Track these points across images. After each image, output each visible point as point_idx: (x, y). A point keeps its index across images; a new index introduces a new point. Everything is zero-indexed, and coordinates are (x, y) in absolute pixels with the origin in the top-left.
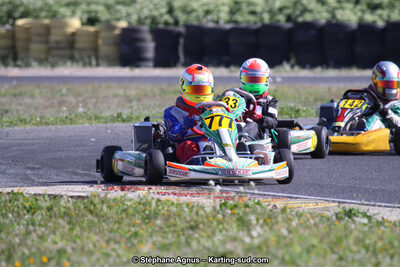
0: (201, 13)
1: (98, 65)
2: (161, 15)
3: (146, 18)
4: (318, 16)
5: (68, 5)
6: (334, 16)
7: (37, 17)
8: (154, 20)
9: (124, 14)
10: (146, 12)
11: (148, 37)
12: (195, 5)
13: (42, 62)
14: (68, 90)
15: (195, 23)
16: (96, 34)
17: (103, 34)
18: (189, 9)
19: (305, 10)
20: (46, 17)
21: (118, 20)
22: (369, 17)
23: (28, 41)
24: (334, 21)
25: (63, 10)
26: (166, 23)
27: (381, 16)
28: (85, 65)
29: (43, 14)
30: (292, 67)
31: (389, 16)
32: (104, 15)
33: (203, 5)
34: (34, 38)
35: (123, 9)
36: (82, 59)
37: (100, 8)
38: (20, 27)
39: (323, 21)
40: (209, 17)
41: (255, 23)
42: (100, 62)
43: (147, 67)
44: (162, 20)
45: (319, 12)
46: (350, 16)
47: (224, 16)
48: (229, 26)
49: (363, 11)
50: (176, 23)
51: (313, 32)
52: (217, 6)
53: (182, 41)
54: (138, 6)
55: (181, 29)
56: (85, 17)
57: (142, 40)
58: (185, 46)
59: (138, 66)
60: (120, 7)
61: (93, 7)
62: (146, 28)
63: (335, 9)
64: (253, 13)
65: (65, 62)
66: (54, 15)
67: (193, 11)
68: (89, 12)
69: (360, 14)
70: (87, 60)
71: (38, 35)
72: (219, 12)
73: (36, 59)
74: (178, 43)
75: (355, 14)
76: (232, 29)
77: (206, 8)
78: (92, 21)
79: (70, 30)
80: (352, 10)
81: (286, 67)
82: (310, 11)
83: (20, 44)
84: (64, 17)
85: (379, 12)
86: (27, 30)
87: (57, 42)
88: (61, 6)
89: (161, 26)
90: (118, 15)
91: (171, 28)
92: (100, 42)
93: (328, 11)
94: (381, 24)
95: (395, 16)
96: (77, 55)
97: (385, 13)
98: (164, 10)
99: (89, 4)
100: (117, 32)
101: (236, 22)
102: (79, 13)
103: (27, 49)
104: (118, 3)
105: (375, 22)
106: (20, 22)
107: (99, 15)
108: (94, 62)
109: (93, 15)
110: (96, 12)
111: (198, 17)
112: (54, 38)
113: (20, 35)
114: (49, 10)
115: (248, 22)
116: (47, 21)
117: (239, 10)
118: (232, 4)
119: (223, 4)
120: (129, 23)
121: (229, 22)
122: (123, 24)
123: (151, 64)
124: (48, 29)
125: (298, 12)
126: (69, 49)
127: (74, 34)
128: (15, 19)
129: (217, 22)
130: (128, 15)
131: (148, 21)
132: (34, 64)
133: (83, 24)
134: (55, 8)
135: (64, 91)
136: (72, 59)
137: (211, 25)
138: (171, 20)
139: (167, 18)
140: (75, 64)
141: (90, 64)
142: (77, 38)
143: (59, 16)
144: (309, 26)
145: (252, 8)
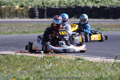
0: (51, 4)
1: (23, 18)
2: (40, 5)
3: (36, 5)
4: (82, 5)
5: (15, 2)
6: (86, 5)
7: (7, 5)
8: (38, 6)
9: (30, 4)
10: (36, 4)
11: (37, 10)
12: (49, 2)
13: (9, 17)
14: (14, 25)
15: (49, 7)
16: (23, 10)
17: (25, 10)
18: (48, 3)
19: (78, 3)
20: (10, 5)
21: (29, 6)
22: (95, 5)
23: (5, 11)
24: (86, 6)
25: (14, 3)
26: (42, 7)
27: (98, 5)
28: (20, 18)
29: (9, 4)
30: (75, 18)
31: (101, 5)
32: (25, 5)
33: (51, 2)
34: (6, 11)
35: (30, 3)
36: (19, 16)
37: (24, 3)
38: (3, 8)
39: (83, 6)
40: (53, 5)
41: (65, 7)
42: (24, 17)
43: (37, 18)
44: (40, 6)
45: (82, 4)
46: (90, 5)
47: (57, 5)
48: (58, 7)
49: (94, 3)
50: (44, 7)
51: (81, 9)
52: (55, 2)
53: (46, 11)
54: (34, 2)
55: (46, 8)
56: (20, 5)
57: (35, 11)
58: (46, 13)
59: (34, 18)
60: (29, 2)
61: (22, 3)
62: (36, 8)
63: (86, 3)
64: (65, 4)
65: (15, 17)
66: (12, 5)
67: (49, 3)
68: (21, 4)
69: (93, 4)
70: (20, 17)
71: (7, 10)
72: (56, 4)
73: (7, 17)
74: (44, 12)
75: (92, 4)
76: (59, 8)
77: (52, 3)
78: (22, 6)
79: (16, 9)
80: (91, 3)
81: (73, 18)
82: (80, 3)
83: (3, 12)
84: (14, 5)
85: (98, 3)
86: (4, 9)
87: (13, 12)
88: (13, 2)
89: (40, 8)
90: (29, 5)
91: (43, 8)
92: (24, 12)
93: (84, 3)
94: (99, 7)
95: (102, 5)
96: (18, 15)
97: (100, 4)
98: (41, 3)
99: (21, 2)
100: (29, 9)
101: (60, 6)
102: (18, 4)
103: (4, 14)
104: (29, 1)
105: (97, 6)
106: (3, 7)
107: (24, 5)
108: (22, 17)
109: (22, 4)
110: (23, 4)
111: (50, 5)
112: (12, 11)
113: (3, 10)
114: (10, 4)
115: (63, 6)
116: (10, 6)
117: (61, 3)
118: (59, 2)
119: (57, 2)
120: (32, 7)
121: (58, 6)
122: (30, 7)
123: (38, 18)
124: (10, 8)
125: (77, 4)
126: (16, 14)
127: (17, 10)
128: (1, 6)
129: (55, 6)
130: (32, 5)
131: (37, 6)
132: (6, 18)
133: (19, 7)
134: (12, 3)
135: (13, 25)
136: (17, 16)
137: (53, 7)
138: (43, 6)
139: (42, 5)
140: (17, 18)
141: (21, 18)
142: (18, 11)
143: (13, 5)
144: (80, 7)
145: (64, 3)
